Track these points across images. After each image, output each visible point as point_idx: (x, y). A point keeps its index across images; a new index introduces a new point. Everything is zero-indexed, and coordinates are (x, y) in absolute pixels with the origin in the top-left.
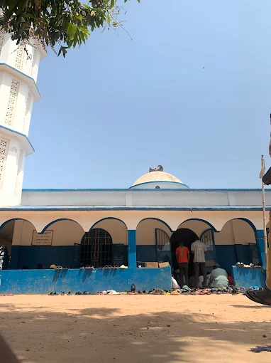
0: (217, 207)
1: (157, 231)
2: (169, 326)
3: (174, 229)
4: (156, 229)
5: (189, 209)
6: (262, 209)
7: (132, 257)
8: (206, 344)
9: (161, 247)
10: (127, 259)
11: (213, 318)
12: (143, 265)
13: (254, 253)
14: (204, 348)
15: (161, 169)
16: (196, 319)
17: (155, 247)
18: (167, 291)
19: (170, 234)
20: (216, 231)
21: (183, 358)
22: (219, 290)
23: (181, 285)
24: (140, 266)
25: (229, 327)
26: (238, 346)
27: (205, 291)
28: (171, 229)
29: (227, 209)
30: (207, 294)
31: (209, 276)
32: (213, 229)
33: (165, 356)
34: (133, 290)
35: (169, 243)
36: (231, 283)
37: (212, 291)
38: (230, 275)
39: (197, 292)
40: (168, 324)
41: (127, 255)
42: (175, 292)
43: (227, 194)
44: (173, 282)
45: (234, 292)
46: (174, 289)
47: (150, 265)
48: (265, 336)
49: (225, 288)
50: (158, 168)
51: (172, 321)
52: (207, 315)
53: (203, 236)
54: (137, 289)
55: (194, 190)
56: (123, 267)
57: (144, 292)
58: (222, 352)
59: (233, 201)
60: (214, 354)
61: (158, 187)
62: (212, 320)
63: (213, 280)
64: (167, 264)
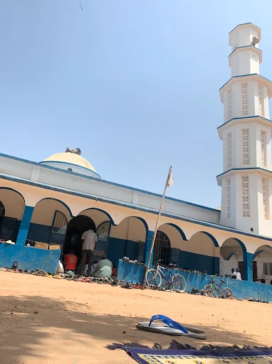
0: (121, 202)
1: (58, 213)
2: (36, 313)
3: (75, 214)
4: (56, 211)
5: (94, 199)
6: (158, 213)
7: (23, 234)
8: (67, 337)
9: (57, 229)
10: (17, 235)
11: (84, 307)
12: (33, 244)
13: (141, 251)
14: (62, 341)
15: (79, 152)
16: (69, 307)
17: (51, 228)
18: (50, 274)
19: (69, 219)
20: (114, 225)
21: (35, 353)
22: (101, 280)
23: (66, 270)
24: (29, 245)
25: (96, 320)
26: (96, 341)
27: (88, 279)
28: (71, 214)
29: (129, 207)
30: (89, 282)
31: (96, 265)
32: (111, 222)
33: (16, 348)
34: (14, 268)
35: (65, 227)
36: (114, 274)
37: (94, 280)
38: (115, 267)
39: (79, 279)
40: (37, 310)
41: (18, 231)
42: (59, 276)
43: (133, 192)
44: (59, 266)
45: (114, 284)
46: (58, 273)
47: (39, 245)
48: (124, 333)
49: (107, 279)
50: (76, 151)
51: (42, 308)
52: (81, 304)
53: (101, 227)
54: (19, 267)
55: (104, 181)
56: (10, 242)
57: (26, 271)
58: (78, 347)
59: (136, 200)
60: (70, 348)
61: (70, 170)
62: (83, 310)
63: (98, 269)
64: (57, 247)
